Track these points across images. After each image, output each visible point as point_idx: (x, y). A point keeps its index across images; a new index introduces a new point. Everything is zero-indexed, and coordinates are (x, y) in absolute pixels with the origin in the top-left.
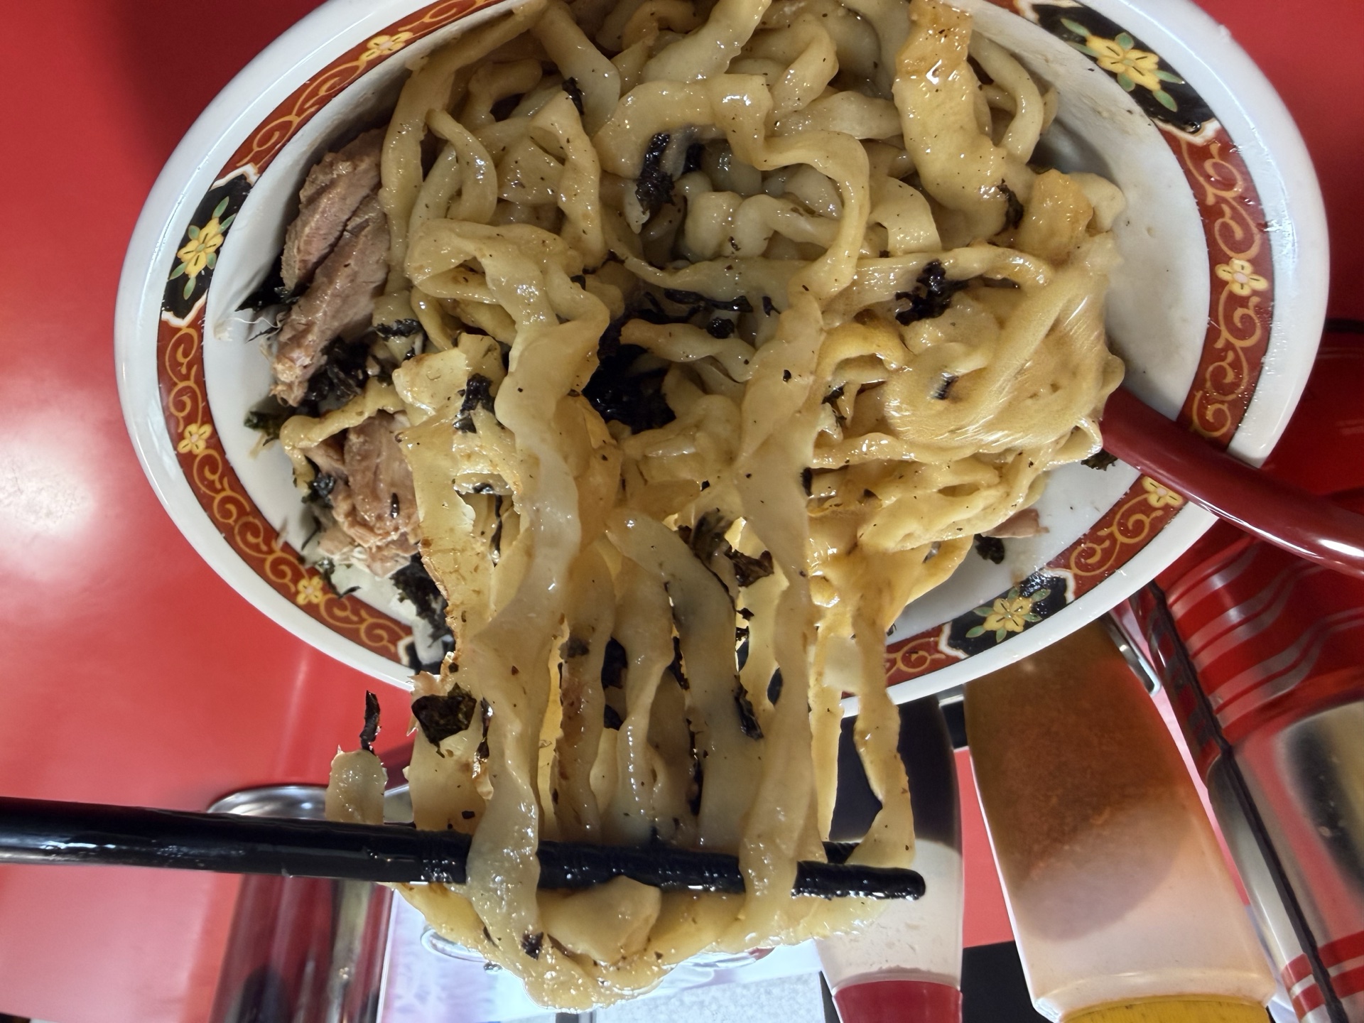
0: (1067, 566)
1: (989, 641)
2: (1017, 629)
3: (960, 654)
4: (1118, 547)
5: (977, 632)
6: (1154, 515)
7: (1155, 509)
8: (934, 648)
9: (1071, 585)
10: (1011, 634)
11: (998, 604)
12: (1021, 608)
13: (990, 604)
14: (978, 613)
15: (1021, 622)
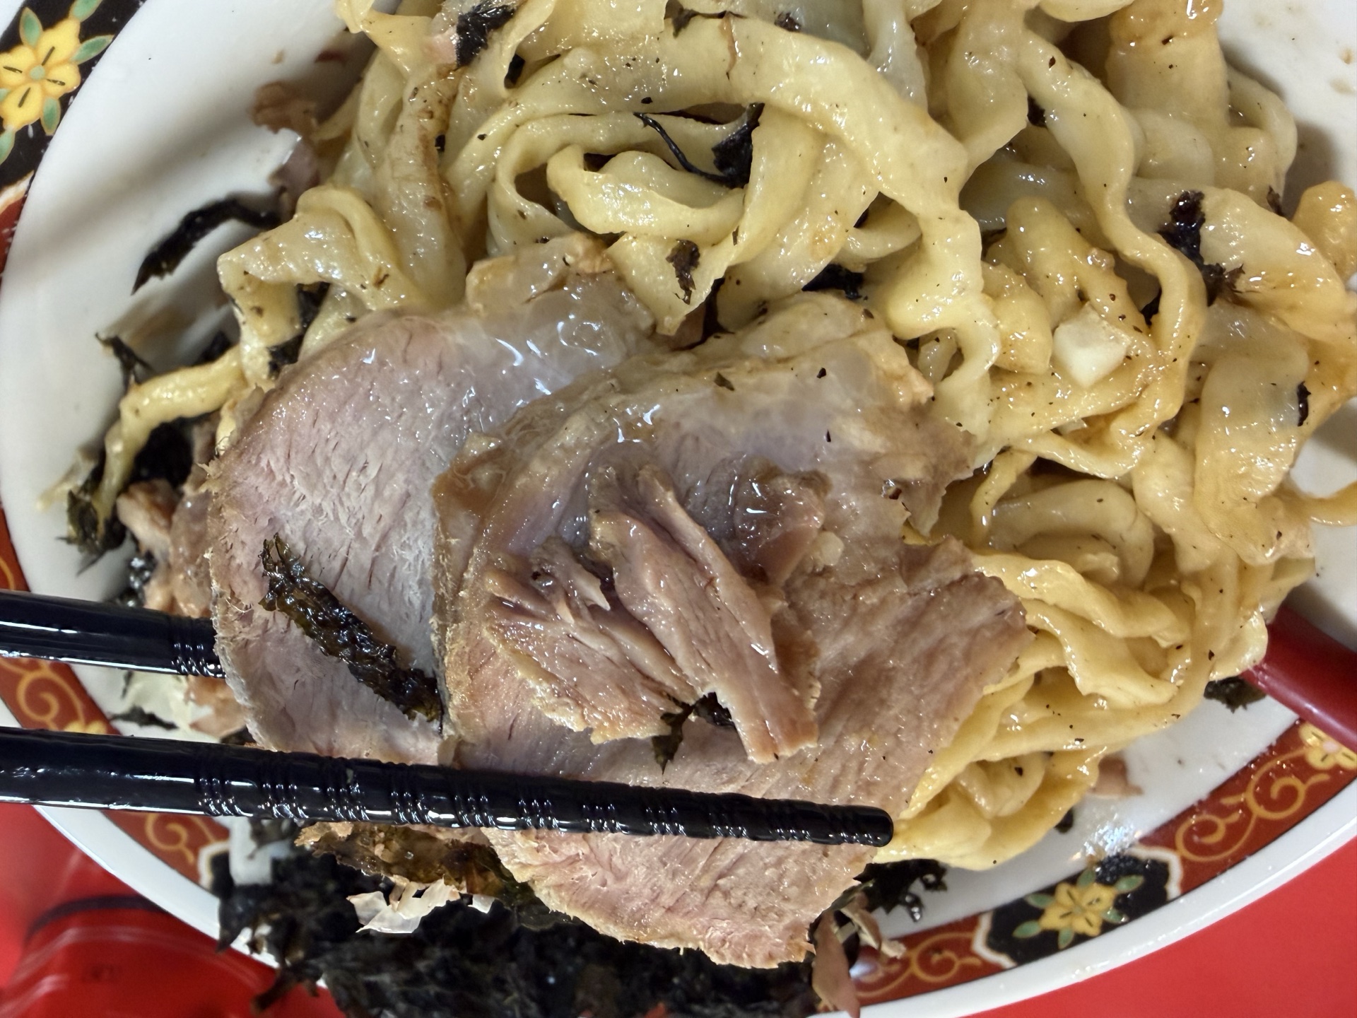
0: (1171, 845)
1: (1047, 945)
2: (1092, 931)
3: (1004, 960)
4: (1253, 822)
5: (1030, 930)
6: (1314, 780)
7: (1314, 771)
8: (965, 948)
9: (1176, 872)
10: (1081, 938)
11: (1063, 890)
12: (1098, 900)
13: (1050, 891)
14: (1033, 902)
15: (1096, 920)
